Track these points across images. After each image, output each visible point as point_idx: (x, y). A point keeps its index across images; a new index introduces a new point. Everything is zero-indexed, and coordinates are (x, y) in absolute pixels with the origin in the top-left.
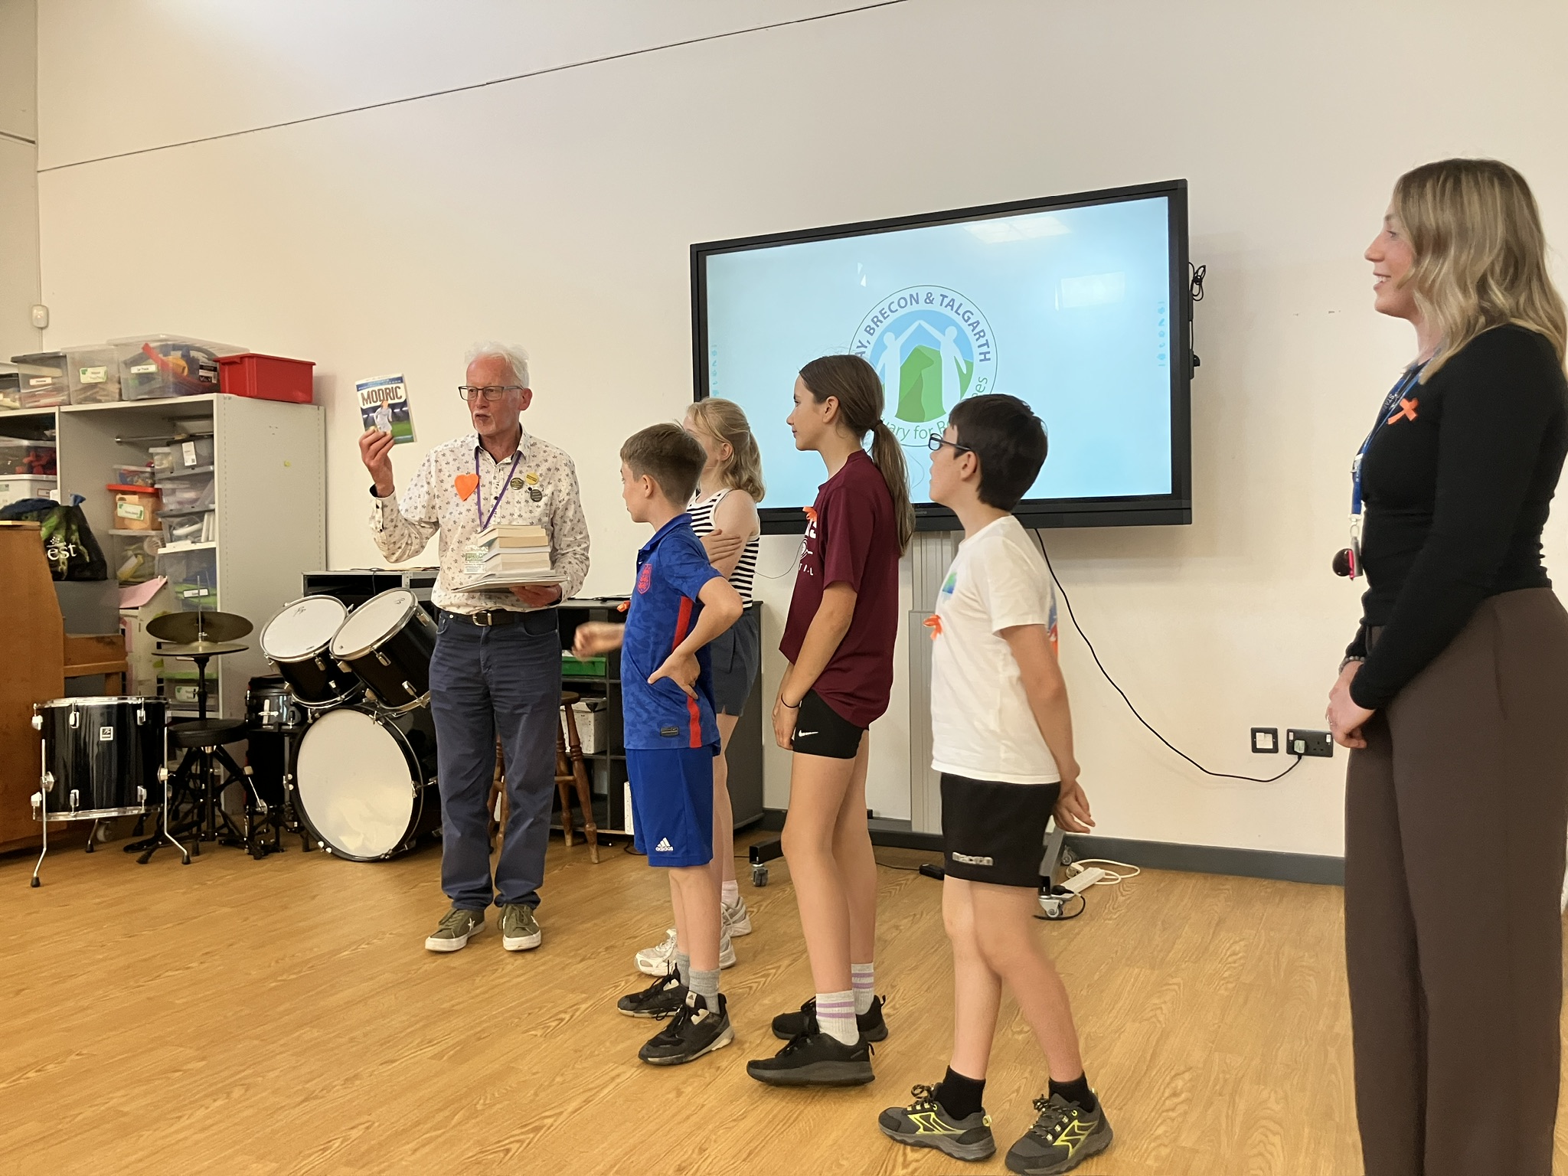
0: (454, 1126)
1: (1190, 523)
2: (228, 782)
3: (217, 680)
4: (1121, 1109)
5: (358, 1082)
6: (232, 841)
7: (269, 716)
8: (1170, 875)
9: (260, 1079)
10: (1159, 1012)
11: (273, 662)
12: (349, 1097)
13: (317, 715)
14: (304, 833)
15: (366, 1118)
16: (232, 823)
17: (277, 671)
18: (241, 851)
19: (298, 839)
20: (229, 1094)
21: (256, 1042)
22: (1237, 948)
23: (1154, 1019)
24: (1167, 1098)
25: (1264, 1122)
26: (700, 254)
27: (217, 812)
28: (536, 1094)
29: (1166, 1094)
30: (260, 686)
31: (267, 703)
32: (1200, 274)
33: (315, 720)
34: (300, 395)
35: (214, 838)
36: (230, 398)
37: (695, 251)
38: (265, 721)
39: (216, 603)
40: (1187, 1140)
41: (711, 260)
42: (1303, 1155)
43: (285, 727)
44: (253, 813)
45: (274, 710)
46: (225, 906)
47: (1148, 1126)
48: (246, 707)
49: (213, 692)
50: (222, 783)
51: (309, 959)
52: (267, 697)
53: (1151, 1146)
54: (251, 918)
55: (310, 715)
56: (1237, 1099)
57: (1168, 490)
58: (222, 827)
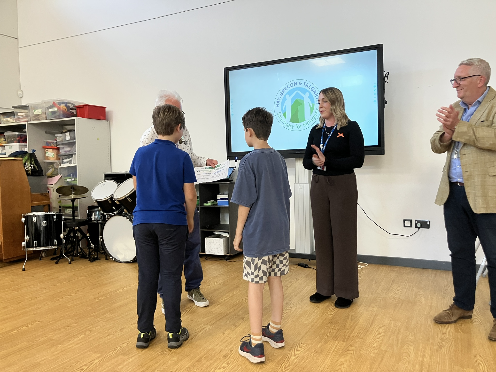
1: (384, 154)
2: (82, 239)
3: (78, 207)
4: (362, 338)
5: (124, 330)
6: (84, 257)
8: (377, 266)
9: (94, 329)
10: (374, 308)
11: (95, 201)
12: (122, 334)
13: (109, 217)
14: (106, 254)
15: (128, 341)
16: (83, 251)
17: (96, 204)
18: (86, 260)
19: (104, 256)
20: (85, 334)
21: (93, 318)
22: (399, 288)
23: (373, 311)
24: (377, 335)
25: (407, 342)
26: (227, 71)
27: (79, 248)
29: (377, 334)
30: (91, 209)
31: (93, 214)
32: (387, 74)
33: (108, 219)
34: (102, 117)
35: (78, 256)
36: (80, 119)
37: (225, 69)
38: (93, 219)
39: (77, 183)
40: (383, 348)
41: (231, 73)
42: (420, 352)
43: (99, 221)
44: (90, 248)
45: (96, 216)
46: (82, 276)
47: (371, 343)
48: (87, 215)
49: (77, 211)
50: (80, 239)
51: (108, 293)
52: (94, 212)
53: (372, 350)
54: (90, 280)
55: (107, 217)
56: (399, 335)
57: (377, 144)
58: (80, 252)
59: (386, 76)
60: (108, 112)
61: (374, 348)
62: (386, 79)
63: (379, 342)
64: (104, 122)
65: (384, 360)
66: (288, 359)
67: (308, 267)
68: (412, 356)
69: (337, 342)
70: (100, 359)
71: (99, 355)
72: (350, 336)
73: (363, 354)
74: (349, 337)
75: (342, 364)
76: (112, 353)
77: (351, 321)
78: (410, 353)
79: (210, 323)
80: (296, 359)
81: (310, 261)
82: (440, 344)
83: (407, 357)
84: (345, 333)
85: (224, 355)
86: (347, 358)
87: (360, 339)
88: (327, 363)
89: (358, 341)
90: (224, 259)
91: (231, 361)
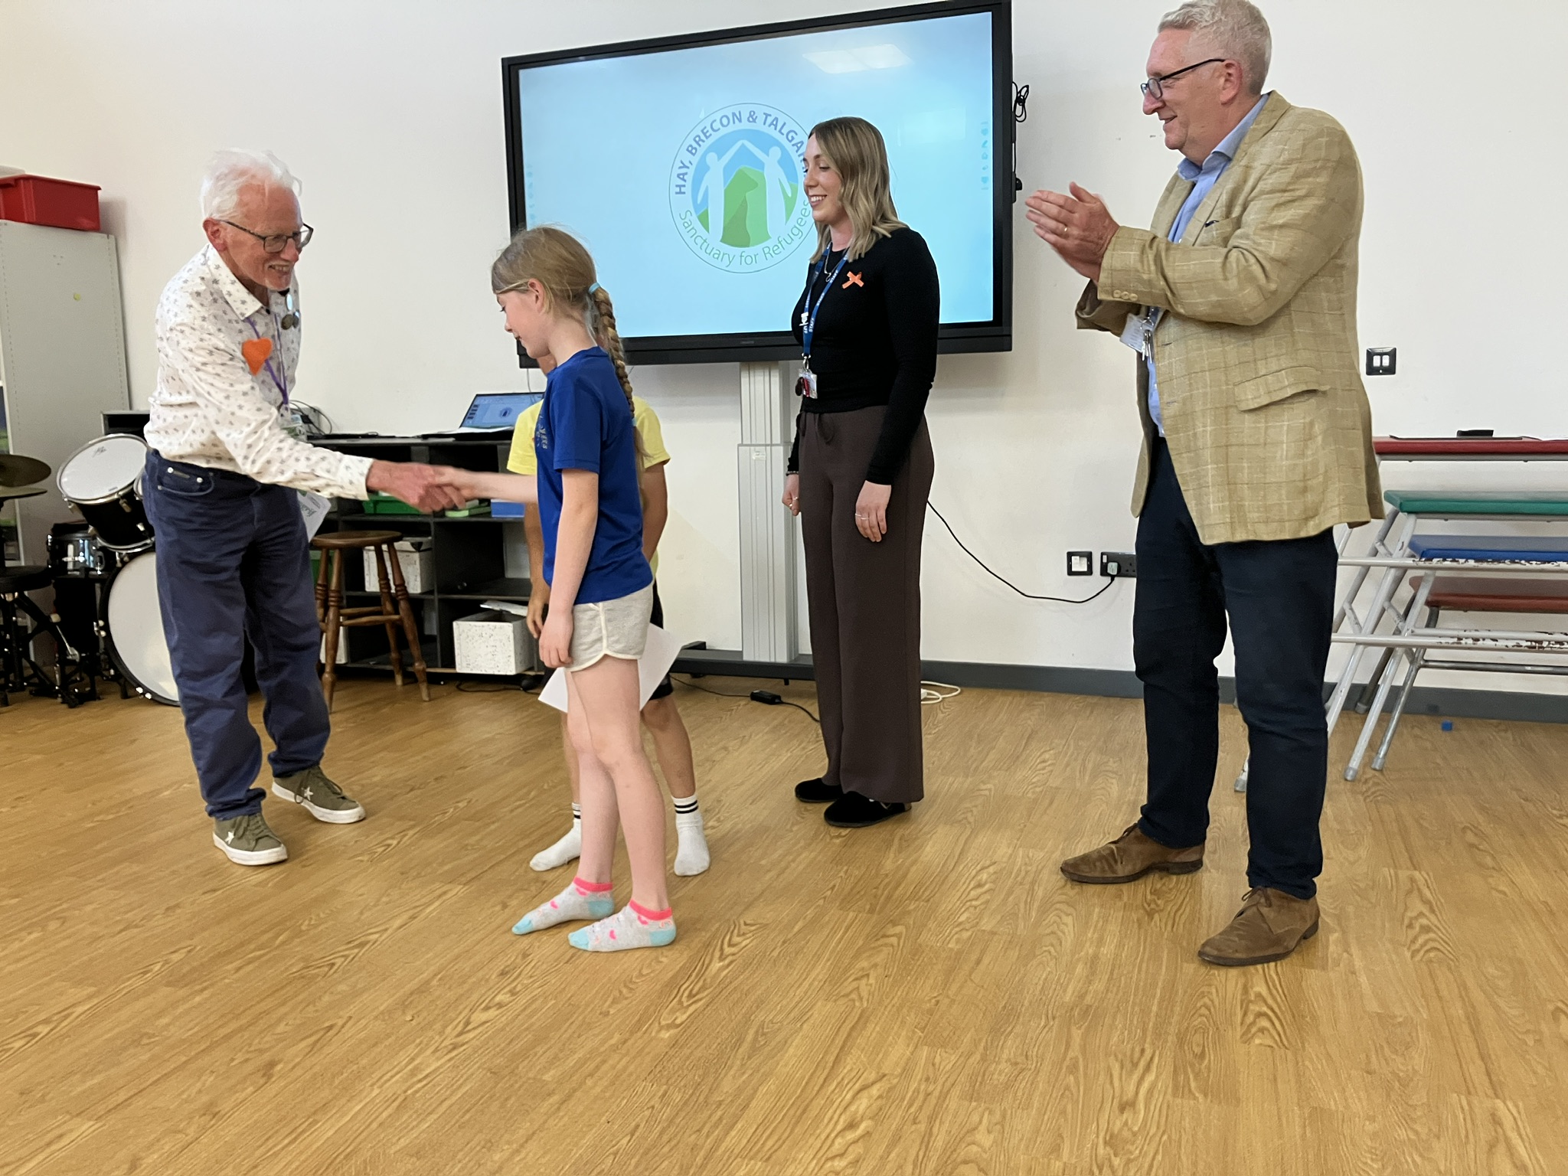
0: (278, 946)
1: (1010, 349)
2: (36, 631)
3: (15, 528)
4: (928, 900)
5: (179, 911)
6: (43, 690)
7: (75, 562)
9: (77, 912)
10: (969, 815)
11: (73, 505)
12: (170, 925)
13: (126, 559)
14: (122, 681)
15: (189, 942)
16: (43, 673)
17: (79, 517)
18: (52, 701)
19: (116, 687)
20: (44, 928)
21: (72, 879)
22: (1047, 756)
23: (964, 821)
24: (972, 889)
27: (25, 663)
28: (361, 913)
29: (972, 886)
30: (63, 533)
31: (71, 548)
32: (1023, 94)
33: (124, 564)
34: (85, 222)
35: (23, 688)
36: (6, 224)
37: (506, 64)
38: (70, 566)
39: (7, 446)
40: (987, 924)
41: (524, 74)
42: (1092, 930)
43: (94, 573)
44: (64, 661)
45: (80, 555)
46: (38, 753)
47: (952, 914)
48: (48, 554)
49: (13, 540)
50: (30, 632)
51: (127, 802)
52: (71, 542)
53: (953, 932)
54: (66, 764)
55: (118, 558)
56: (1036, 888)
57: (988, 316)
58: (31, 677)
59: (1021, 101)
60: (109, 204)
61: (961, 927)
62: (1019, 108)
63: (976, 908)
64: (96, 238)
65: (986, 961)
66: (700, 970)
67: (781, 703)
68: (1069, 940)
69: (851, 915)
70: (96, 1001)
71: (93, 989)
72: (892, 896)
73: (927, 946)
74: (889, 898)
75: (863, 977)
76: (137, 982)
77: (900, 853)
78: (1064, 933)
79: (463, 880)
80: (724, 969)
81: (787, 683)
82: (1149, 905)
83: (1052, 945)
84: (877, 888)
85: (503, 970)
86: (879, 959)
87: (922, 903)
88: (818, 975)
89: (915, 909)
90: (518, 687)
91: (522, 985)
